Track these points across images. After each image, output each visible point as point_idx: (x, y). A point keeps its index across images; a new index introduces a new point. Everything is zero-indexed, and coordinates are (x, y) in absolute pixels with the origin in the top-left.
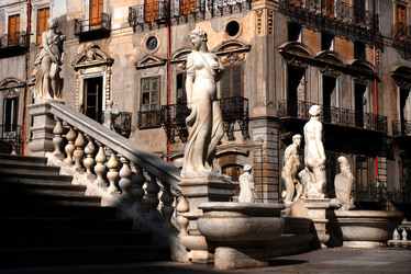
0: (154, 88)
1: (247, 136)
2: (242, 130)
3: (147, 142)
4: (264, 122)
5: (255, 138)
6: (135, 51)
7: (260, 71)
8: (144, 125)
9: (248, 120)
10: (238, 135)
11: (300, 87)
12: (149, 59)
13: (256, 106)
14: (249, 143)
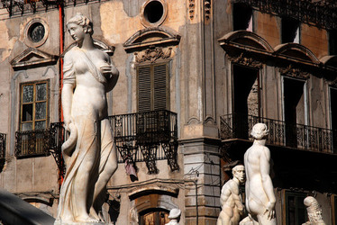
0: (40, 97)
1: (175, 167)
2: (168, 158)
3: (28, 178)
4: (199, 147)
5: (187, 169)
6: (11, 44)
7: (194, 72)
8: (24, 152)
9: (176, 144)
10: (163, 166)
11: (252, 96)
12: (33, 55)
13: (188, 123)
14: (178, 177)
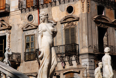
0: (32, 40)
1: (79, 63)
2: (76, 60)
3: (29, 68)
4: (87, 56)
5: (83, 64)
6: (22, 22)
7: (84, 30)
8: (27, 59)
9: (79, 55)
10: (74, 63)
11: (105, 38)
12: (29, 26)
13: (83, 48)
14: (80, 67)
